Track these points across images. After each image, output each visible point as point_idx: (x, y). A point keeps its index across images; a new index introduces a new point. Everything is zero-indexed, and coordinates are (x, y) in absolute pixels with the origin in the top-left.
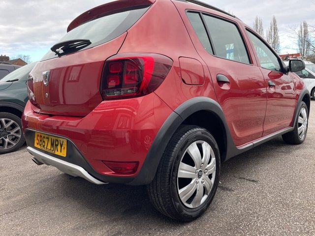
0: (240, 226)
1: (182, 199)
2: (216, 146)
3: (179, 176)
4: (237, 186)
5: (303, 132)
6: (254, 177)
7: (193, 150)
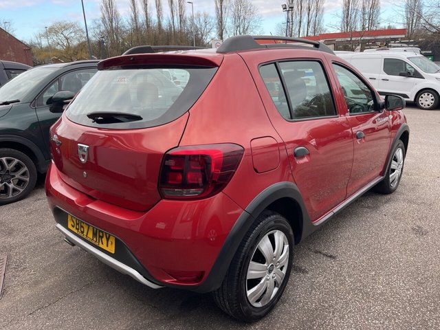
0: (314, 325)
1: (250, 301)
2: (291, 233)
3: (249, 277)
4: (312, 265)
5: (397, 178)
6: (331, 251)
7: (265, 245)
